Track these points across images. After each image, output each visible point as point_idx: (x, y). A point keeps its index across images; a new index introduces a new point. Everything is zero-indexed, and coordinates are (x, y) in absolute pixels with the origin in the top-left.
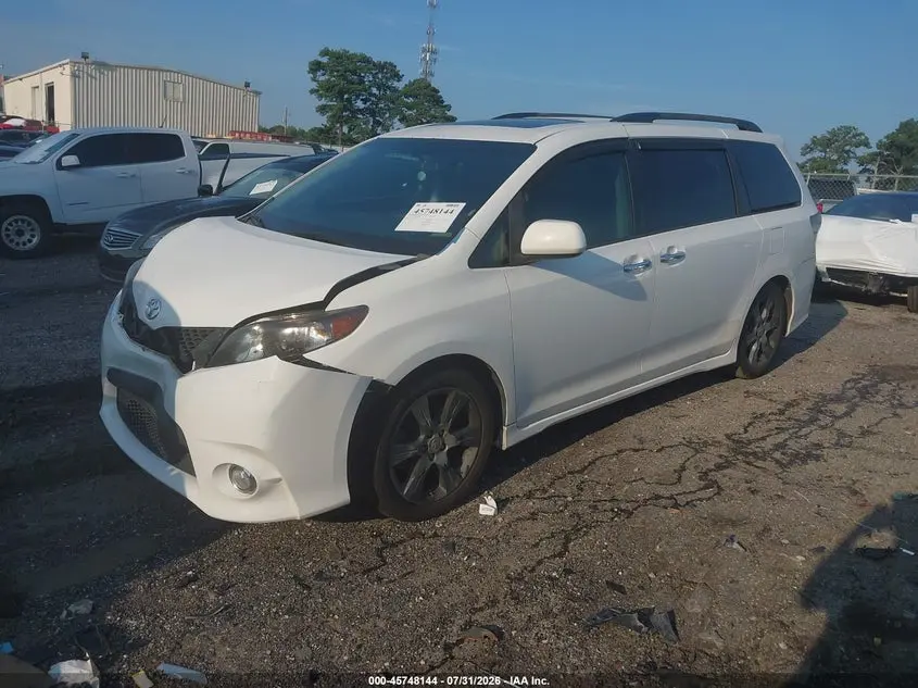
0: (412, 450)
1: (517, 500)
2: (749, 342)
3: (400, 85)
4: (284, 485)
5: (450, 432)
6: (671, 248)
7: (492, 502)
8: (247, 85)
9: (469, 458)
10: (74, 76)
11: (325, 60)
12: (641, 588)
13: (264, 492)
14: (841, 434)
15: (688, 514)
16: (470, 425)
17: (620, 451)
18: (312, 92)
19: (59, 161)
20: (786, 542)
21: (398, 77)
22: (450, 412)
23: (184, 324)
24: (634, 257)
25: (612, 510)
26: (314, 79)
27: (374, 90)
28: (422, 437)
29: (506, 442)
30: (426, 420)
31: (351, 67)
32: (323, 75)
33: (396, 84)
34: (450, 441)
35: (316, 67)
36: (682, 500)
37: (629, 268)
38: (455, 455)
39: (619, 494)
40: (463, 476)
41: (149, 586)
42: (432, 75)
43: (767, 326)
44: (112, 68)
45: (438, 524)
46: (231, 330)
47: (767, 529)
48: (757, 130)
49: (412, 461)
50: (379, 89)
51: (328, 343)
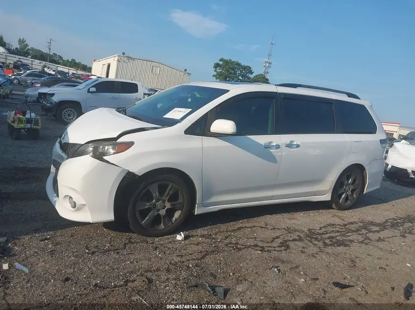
0: (147, 206)
1: (197, 237)
2: (340, 193)
3: (252, 76)
4: (86, 208)
5: (168, 201)
6: (291, 142)
7: (183, 235)
8: (186, 70)
9: (177, 214)
10: (118, 61)
11: (221, 63)
12: (224, 278)
13: (79, 209)
14: (367, 238)
15: (265, 254)
16: (180, 201)
17: (254, 227)
18: (214, 76)
19: (89, 89)
20: (302, 273)
21: (252, 73)
22: (169, 193)
23: (70, 142)
24: (271, 142)
25: (233, 247)
26: (215, 71)
27: (240, 78)
28: (154, 201)
29: (197, 211)
30: (156, 194)
31: (231, 67)
32: (220, 69)
33: (250, 76)
34: (168, 205)
35: (217, 66)
36: (266, 249)
37: (268, 146)
38: (170, 213)
39: (240, 242)
40: (173, 222)
41: (31, 238)
42: (268, 73)
43: (352, 187)
44: (133, 59)
45: (157, 239)
46: (82, 145)
47: (297, 267)
48: (358, 98)
49: (149, 210)
50: (242, 77)
51: (114, 154)
